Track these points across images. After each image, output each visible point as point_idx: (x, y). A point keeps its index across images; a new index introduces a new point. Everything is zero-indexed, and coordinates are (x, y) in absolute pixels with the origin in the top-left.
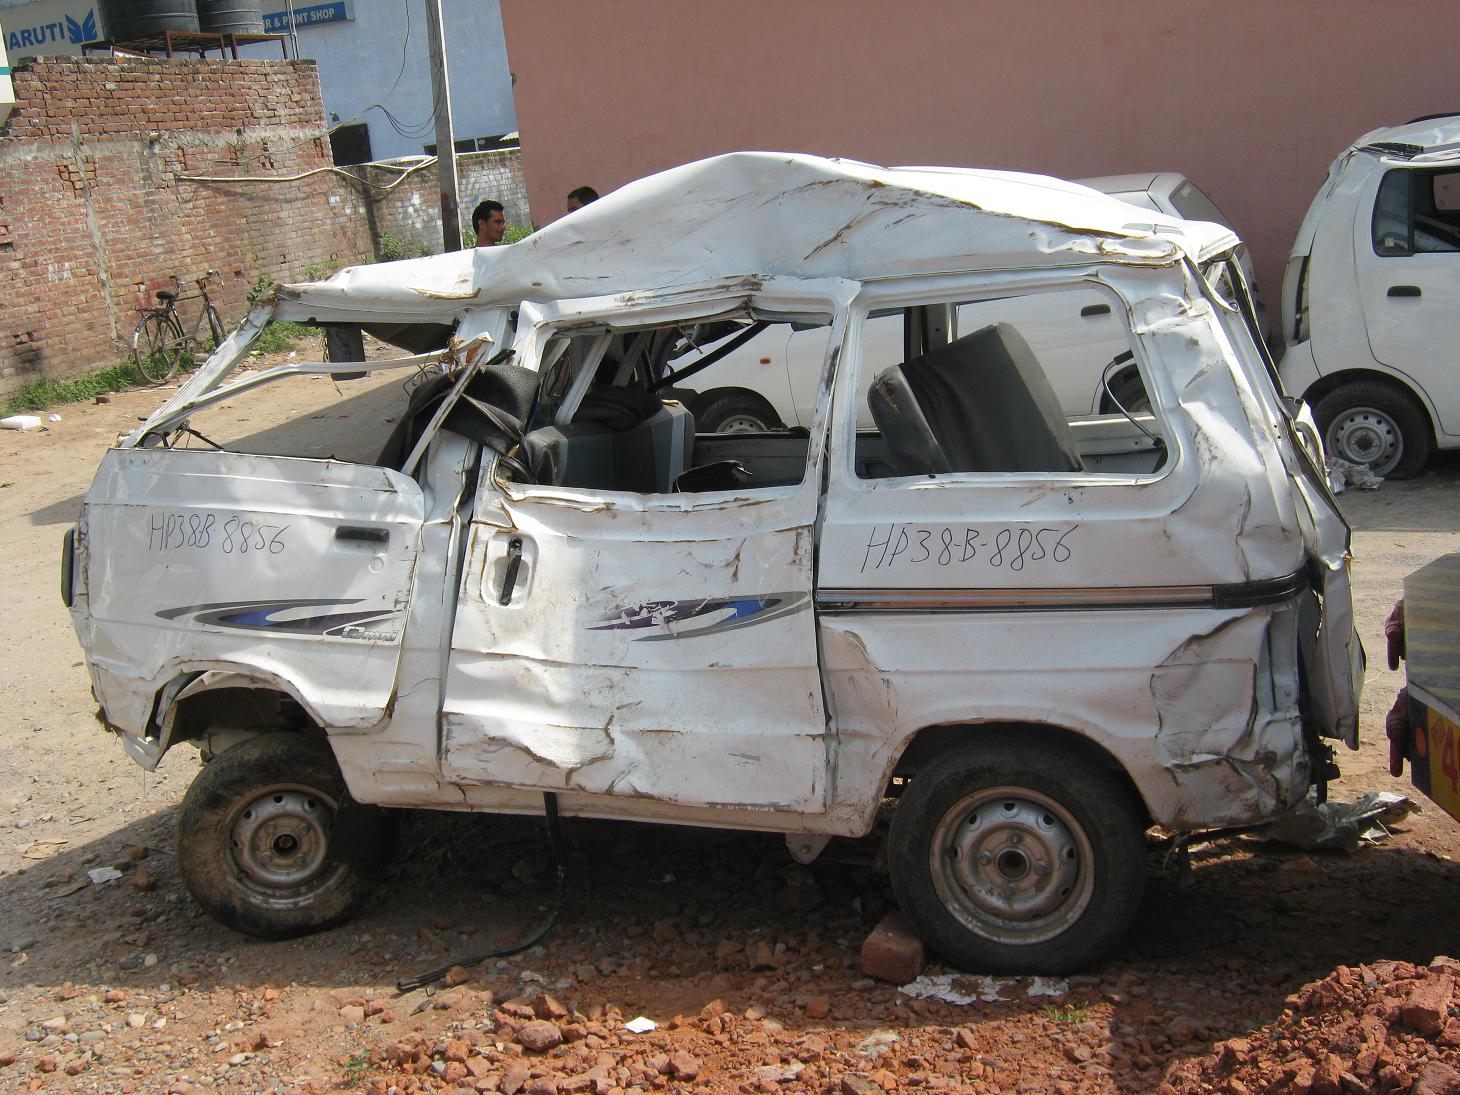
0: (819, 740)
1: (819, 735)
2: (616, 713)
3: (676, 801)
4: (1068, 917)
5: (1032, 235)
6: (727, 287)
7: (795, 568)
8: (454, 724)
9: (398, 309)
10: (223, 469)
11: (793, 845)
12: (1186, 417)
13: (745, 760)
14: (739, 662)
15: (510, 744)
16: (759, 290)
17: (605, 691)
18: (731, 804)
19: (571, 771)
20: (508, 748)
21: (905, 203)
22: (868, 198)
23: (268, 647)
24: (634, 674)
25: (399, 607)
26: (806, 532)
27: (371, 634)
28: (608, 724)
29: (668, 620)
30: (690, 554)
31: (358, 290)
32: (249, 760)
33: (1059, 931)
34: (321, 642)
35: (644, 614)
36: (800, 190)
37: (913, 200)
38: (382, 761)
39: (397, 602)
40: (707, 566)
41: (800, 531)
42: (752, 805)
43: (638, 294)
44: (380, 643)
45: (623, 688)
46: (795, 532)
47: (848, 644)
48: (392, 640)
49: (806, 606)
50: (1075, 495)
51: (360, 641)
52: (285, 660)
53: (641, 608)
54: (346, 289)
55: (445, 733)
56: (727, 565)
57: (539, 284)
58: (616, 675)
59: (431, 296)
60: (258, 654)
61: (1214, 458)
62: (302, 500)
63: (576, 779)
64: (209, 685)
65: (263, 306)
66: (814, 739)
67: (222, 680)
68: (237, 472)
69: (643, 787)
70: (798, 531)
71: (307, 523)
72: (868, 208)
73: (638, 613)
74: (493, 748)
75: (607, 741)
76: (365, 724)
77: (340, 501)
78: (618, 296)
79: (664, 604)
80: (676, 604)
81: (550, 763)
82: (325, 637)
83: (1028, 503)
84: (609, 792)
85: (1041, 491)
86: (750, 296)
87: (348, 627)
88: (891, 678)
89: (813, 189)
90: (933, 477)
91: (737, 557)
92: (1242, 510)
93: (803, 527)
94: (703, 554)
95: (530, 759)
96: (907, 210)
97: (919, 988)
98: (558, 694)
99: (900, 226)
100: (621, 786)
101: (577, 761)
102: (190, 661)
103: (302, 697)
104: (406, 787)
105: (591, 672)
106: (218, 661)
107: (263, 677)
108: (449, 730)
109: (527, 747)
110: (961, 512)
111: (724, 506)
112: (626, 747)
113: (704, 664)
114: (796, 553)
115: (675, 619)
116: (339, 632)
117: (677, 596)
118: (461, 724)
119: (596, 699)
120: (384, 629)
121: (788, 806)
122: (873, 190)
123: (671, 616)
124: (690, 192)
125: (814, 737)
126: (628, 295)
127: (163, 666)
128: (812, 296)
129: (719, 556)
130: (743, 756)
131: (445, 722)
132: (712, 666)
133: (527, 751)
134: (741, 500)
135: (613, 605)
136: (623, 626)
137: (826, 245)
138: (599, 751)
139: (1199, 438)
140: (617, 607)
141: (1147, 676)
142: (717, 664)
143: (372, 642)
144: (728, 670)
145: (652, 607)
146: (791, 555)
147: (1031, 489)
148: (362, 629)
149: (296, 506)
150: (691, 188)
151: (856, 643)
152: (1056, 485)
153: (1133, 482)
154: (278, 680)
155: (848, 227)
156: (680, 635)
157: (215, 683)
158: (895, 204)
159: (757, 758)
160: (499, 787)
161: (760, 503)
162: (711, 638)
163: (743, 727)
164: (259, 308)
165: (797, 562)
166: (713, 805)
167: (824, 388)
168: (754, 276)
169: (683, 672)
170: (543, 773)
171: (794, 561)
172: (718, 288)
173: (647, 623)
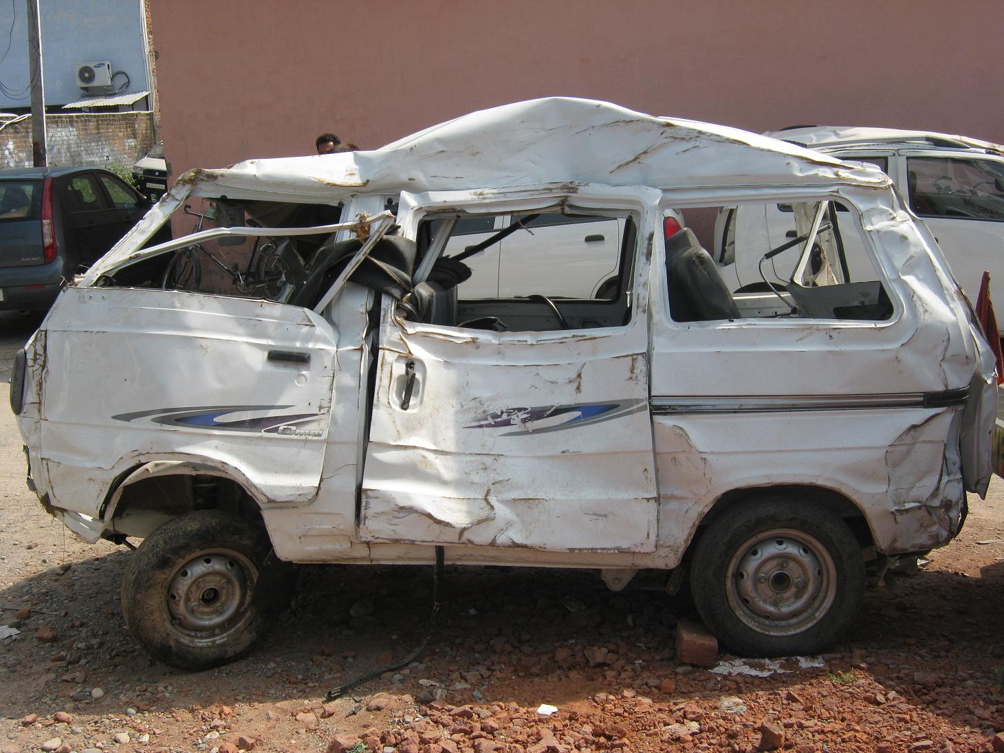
0: (653, 502)
1: (652, 498)
2: (492, 487)
3: (545, 548)
4: (816, 615)
5: (788, 164)
6: (550, 190)
7: (632, 383)
8: (371, 498)
9: (298, 192)
10: (178, 305)
11: (607, 578)
12: (904, 284)
13: (596, 517)
14: (586, 449)
15: (416, 512)
16: (576, 192)
17: (481, 472)
18: (586, 549)
19: (464, 529)
20: (413, 514)
21: (691, 139)
22: (662, 134)
23: (215, 442)
24: (501, 460)
25: (322, 411)
26: (640, 357)
27: (302, 431)
28: (486, 496)
29: (524, 421)
30: (538, 374)
31: (267, 176)
32: (192, 531)
33: (810, 625)
34: (260, 438)
35: (505, 417)
36: (607, 125)
37: (697, 137)
38: (308, 527)
39: (321, 408)
40: (552, 383)
41: (635, 357)
42: (601, 549)
43: (486, 191)
44: (310, 438)
45: (494, 470)
46: (630, 358)
47: (675, 435)
48: (319, 435)
49: (643, 409)
50: (834, 334)
51: (293, 437)
52: (230, 452)
53: (502, 412)
54: (257, 175)
55: (363, 504)
56: (570, 382)
57: (413, 180)
58: (488, 460)
59: (328, 184)
60: (209, 447)
61: (926, 311)
62: (241, 330)
63: (467, 535)
64: (153, 473)
65: (184, 185)
66: (648, 501)
67: (166, 469)
68: (189, 307)
69: (519, 539)
70: (634, 357)
71: (246, 348)
72: (662, 140)
73: (500, 416)
74: (402, 515)
75: (488, 507)
76: (302, 499)
77: (271, 331)
78: (472, 191)
79: (520, 410)
80: (530, 409)
81: (447, 524)
82: (263, 434)
83: (801, 339)
84: (493, 544)
85: (809, 331)
86: (567, 197)
87: (282, 426)
88: (708, 457)
89: (617, 125)
90: (733, 321)
91: (579, 376)
92: (945, 344)
93: (637, 354)
94: (548, 375)
95: (431, 521)
96: (693, 143)
97: (723, 668)
98: (447, 475)
99: (688, 154)
100: (502, 539)
101: (468, 522)
102: (148, 453)
103: (248, 480)
104: (324, 547)
105: (469, 458)
106: (174, 453)
107: (213, 465)
108: (367, 503)
109: (429, 514)
110: (755, 345)
111: (564, 340)
112: (503, 512)
113: (558, 451)
114: (632, 372)
115: (530, 420)
116: (276, 430)
117: (531, 403)
118: (377, 498)
119: (476, 478)
120: (312, 428)
121: (629, 548)
122: (666, 128)
123: (526, 418)
124: (523, 122)
125: (648, 500)
126: (479, 191)
127: (122, 458)
128: (621, 198)
129: (562, 376)
130: (595, 514)
131: (363, 496)
132: (564, 452)
133: (430, 516)
134: (578, 336)
135: (481, 411)
136: (489, 426)
137: (627, 164)
138: (485, 513)
139: (915, 298)
140: (484, 412)
141: (882, 452)
142: (568, 451)
143: (303, 437)
144: (578, 455)
145: (510, 412)
146: (628, 374)
147: (803, 330)
148: (293, 428)
149: (236, 334)
150: (525, 119)
151: (682, 435)
152: (820, 327)
153: (873, 326)
154: (226, 466)
155: (645, 153)
156: (536, 431)
157: (159, 471)
158: (683, 139)
159: (605, 516)
160: (405, 543)
161: (596, 338)
162: (560, 432)
163: (593, 494)
164: (180, 186)
165: (634, 378)
166: (572, 550)
167: (645, 260)
168: (571, 183)
169: (539, 458)
170: (441, 532)
171: (631, 378)
172: (544, 189)
173: (507, 423)
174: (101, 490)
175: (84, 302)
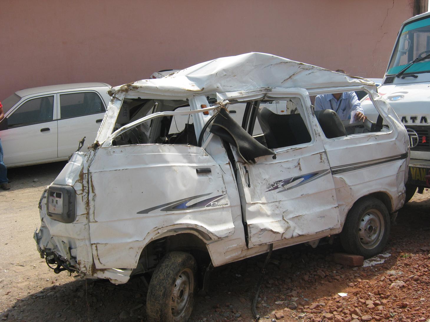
0: (337, 208)
1: (337, 207)
2: (283, 214)
3: (309, 234)
5: (345, 78)
6: (261, 90)
7: (322, 164)
8: (251, 228)
10: (161, 151)
11: (311, 244)
12: (389, 118)
13: (321, 218)
14: (311, 192)
15: (267, 230)
16: (271, 91)
17: (277, 209)
18: (320, 231)
19: (283, 233)
20: (266, 232)
21: (310, 69)
22: (299, 67)
23: (189, 216)
24: (281, 203)
25: (224, 193)
26: (323, 153)
27: (220, 204)
28: (283, 218)
29: (283, 185)
30: (281, 166)
34: (205, 210)
35: (276, 185)
36: (277, 64)
37: (312, 68)
38: (228, 247)
39: (223, 192)
40: (288, 168)
41: (321, 153)
42: (325, 230)
43: (242, 92)
44: (224, 206)
45: (281, 207)
46: (319, 154)
47: (341, 181)
48: (227, 204)
49: (329, 173)
50: (377, 137)
51: (218, 207)
52: (195, 219)
53: (274, 183)
55: (249, 231)
56: (296, 167)
57: (218, 88)
58: (277, 204)
59: (188, 90)
60: (186, 219)
61: (398, 127)
62: (185, 161)
63: (284, 236)
64: (154, 238)
65: (122, 92)
66: (336, 208)
67: (161, 235)
68: (165, 152)
69: (301, 233)
70: (321, 154)
71: (189, 169)
72: (299, 70)
73: (274, 185)
74: (262, 233)
75: (286, 223)
76: (231, 234)
77: (195, 160)
78: (238, 92)
79: (280, 181)
80: (283, 180)
81: (278, 233)
82: (206, 208)
83: (368, 140)
84: (292, 237)
85: (369, 137)
86: (267, 93)
87: (212, 203)
88: (351, 187)
89: (281, 64)
90: (347, 136)
91: (299, 164)
92: (404, 137)
93: (322, 152)
94: (285, 165)
95: (272, 233)
96: (310, 71)
98: (269, 213)
99: (310, 75)
100: (295, 234)
101: (283, 230)
102: (162, 227)
103: (207, 230)
104: (232, 255)
105: (271, 204)
106: (174, 225)
107: (191, 227)
108: (250, 230)
109: (271, 230)
110: (356, 144)
111: (288, 151)
112: (291, 223)
113: (299, 195)
114: (321, 159)
115: (285, 185)
116: (210, 205)
117: (283, 178)
118: (253, 227)
119: (277, 212)
120: (223, 202)
121: (333, 228)
122: (300, 65)
123: (283, 184)
124: (247, 62)
125: (336, 207)
126: (240, 92)
127: (149, 233)
128: (292, 93)
129: (291, 165)
130: (321, 217)
131: (248, 228)
132: (302, 195)
133: (272, 231)
134: (293, 149)
135: (268, 184)
136: (272, 190)
137: (287, 79)
138: (286, 225)
139: (394, 122)
140: (269, 184)
141: (395, 176)
142: (303, 194)
143: (222, 206)
144: (308, 195)
145: (277, 182)
146: (320, 160)
147: (368, 137)
148: (216, 203)
149: (184, 163)
150: (249, 61)
151: (343, 181)
152: (373, 135)
153: (386, 133)
154: (197, 226)
155: (294, 75)
156: (288, 189)
157: (158, 237)
158: (307, 69)
159: (324, 217)
160: (264, 245)
161: (302, 148)
162: (298, 188)
163: (318, 209)
164: (120, 93)
165: (323, 162)
166: (317, 233)
167: (312, 116)
168: (268, 87)
169: (293, 199)
170: (275, 236)
171: (321, 162)
172: (260, 90)
173: (277, 188)
174: (137, 253)
175: (111, 155)
